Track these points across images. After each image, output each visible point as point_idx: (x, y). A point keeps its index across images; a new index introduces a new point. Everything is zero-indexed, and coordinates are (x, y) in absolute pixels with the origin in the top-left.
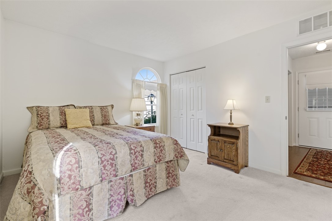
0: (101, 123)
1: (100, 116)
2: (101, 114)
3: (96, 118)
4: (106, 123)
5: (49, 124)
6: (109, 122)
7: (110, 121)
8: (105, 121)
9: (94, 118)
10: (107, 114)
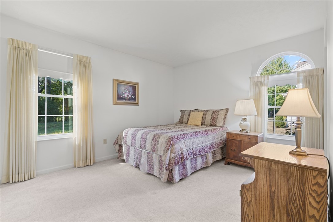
0: (210, 124)
1: (210, 118)
2: (211, 117)
3: (206, 119)
4: (213, 125)
5: (183, 121)
6: (215, 124)
7: (217, 123)
8: (213, 123)
9: (205, 119)
10: (216, 117)
